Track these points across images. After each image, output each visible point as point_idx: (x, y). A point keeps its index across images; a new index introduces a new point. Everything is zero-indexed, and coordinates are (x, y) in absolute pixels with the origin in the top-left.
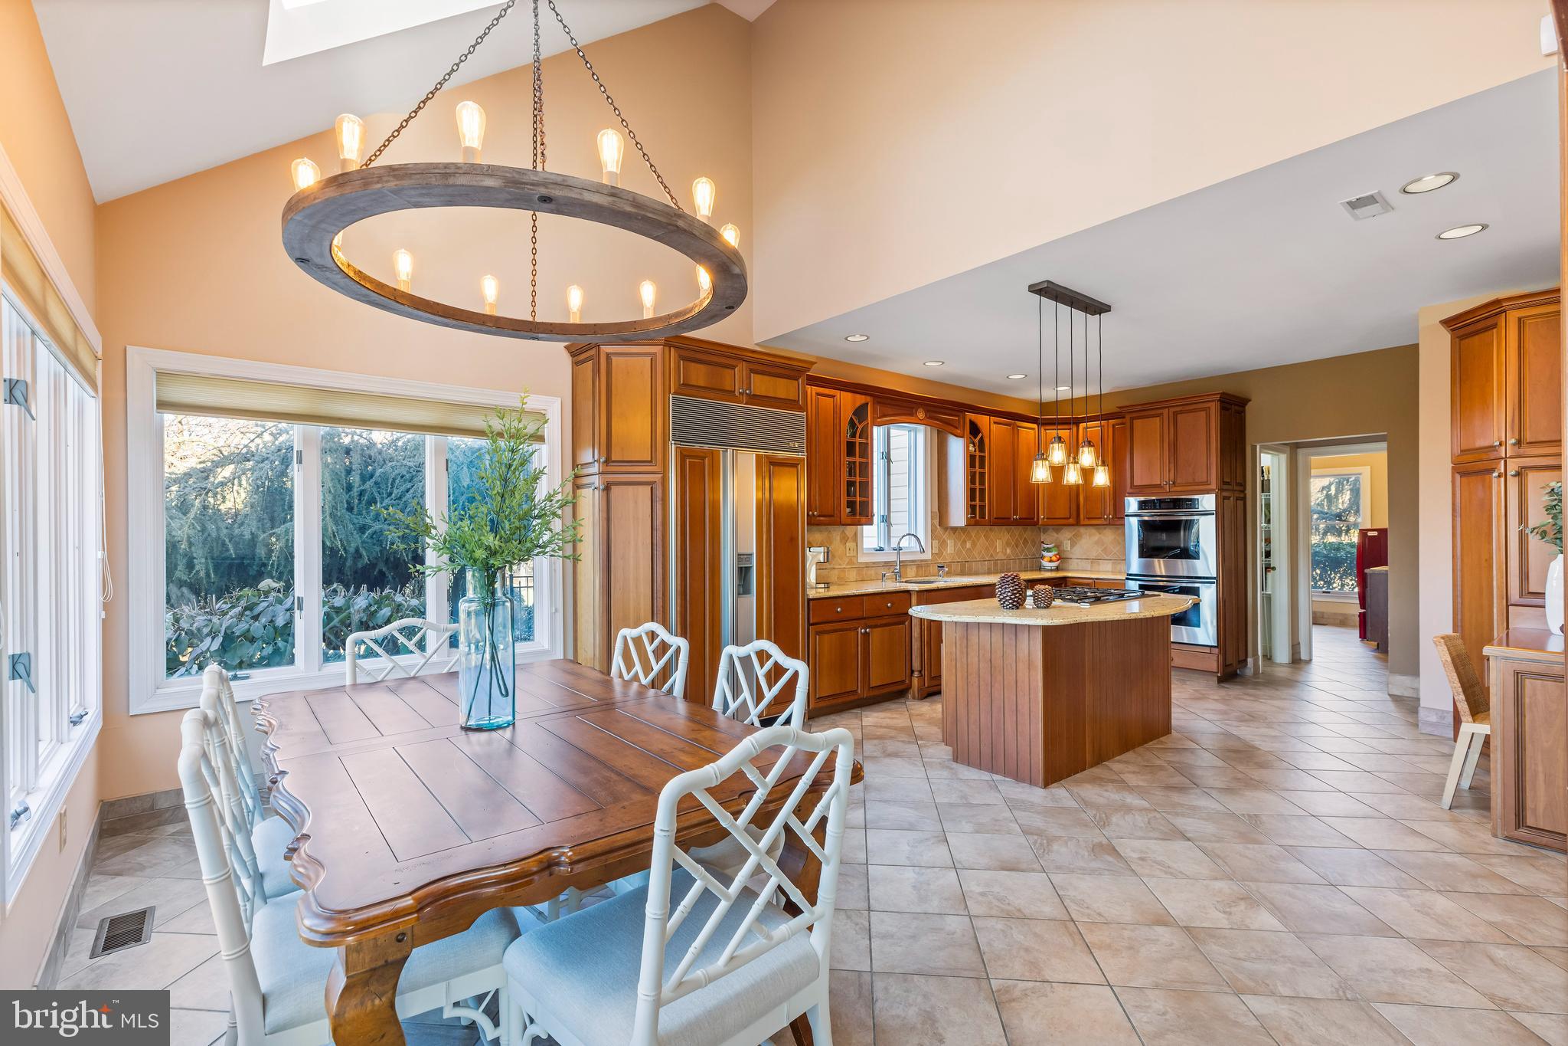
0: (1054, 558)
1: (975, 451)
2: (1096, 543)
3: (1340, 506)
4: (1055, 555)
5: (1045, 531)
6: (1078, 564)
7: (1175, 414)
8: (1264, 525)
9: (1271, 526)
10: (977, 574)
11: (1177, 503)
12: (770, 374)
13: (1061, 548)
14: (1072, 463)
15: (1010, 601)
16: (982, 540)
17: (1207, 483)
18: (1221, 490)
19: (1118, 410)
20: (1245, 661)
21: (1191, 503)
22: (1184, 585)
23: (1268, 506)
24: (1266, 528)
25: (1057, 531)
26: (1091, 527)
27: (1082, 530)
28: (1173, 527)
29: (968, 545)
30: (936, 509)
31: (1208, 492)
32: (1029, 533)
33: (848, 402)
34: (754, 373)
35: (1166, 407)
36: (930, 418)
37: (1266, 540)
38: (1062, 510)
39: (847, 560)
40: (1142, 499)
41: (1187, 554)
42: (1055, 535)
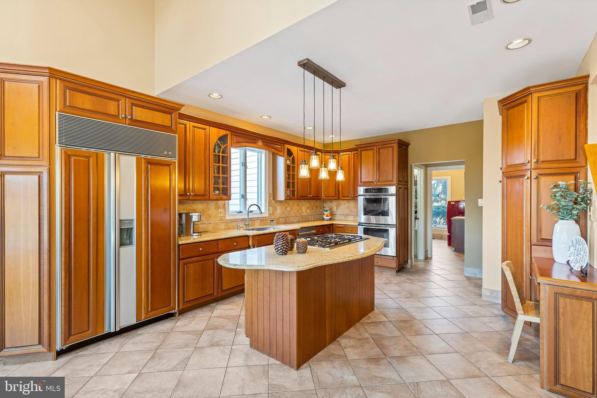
0: (328, 215)
1: (290, 164)
2: (347, 208)
3: (438, 192)
4: (329, 213)
5: (326, 202)
6: (339, 217)
7: (379, 149)
8: (415, 200)
9: (417, 200)
10: (293, 223)
11: (380, 190)
12: (149, 108)
13: (332, 210)
14: (323, 167)
15: (281, 250)
16: (296, 206)
17: (392, 181)
18: (398, 184)
19: (355, 147)
20: (407, 261)
21: (386, 190)
22: (383, 228)
23: (416, 192)
24: (415, 201)
25: (331, 202)
26: (345, 201)
27: (341, 201)
28: (378, 201)
29: (288, 209)
30: (271, 192)
31: (392, 185)
32: (318, 203)
33: (215, 133)
34: (135, 106)
35: (376, 146)
36: (265, 145)
37: (415, 206)
38: (332, 193)
39: (219, 219)
40: (366, 188)
41: (385, 213)
42: (330, 204)
